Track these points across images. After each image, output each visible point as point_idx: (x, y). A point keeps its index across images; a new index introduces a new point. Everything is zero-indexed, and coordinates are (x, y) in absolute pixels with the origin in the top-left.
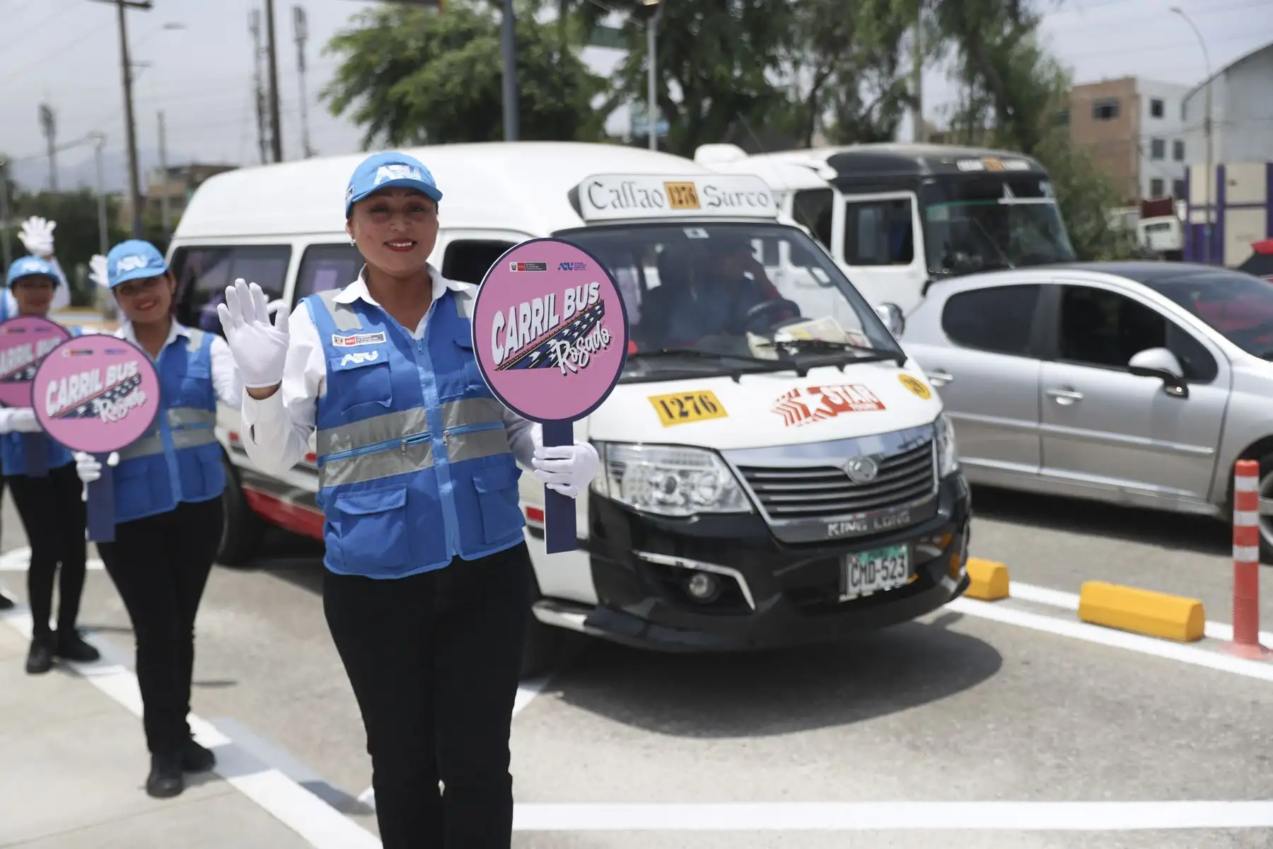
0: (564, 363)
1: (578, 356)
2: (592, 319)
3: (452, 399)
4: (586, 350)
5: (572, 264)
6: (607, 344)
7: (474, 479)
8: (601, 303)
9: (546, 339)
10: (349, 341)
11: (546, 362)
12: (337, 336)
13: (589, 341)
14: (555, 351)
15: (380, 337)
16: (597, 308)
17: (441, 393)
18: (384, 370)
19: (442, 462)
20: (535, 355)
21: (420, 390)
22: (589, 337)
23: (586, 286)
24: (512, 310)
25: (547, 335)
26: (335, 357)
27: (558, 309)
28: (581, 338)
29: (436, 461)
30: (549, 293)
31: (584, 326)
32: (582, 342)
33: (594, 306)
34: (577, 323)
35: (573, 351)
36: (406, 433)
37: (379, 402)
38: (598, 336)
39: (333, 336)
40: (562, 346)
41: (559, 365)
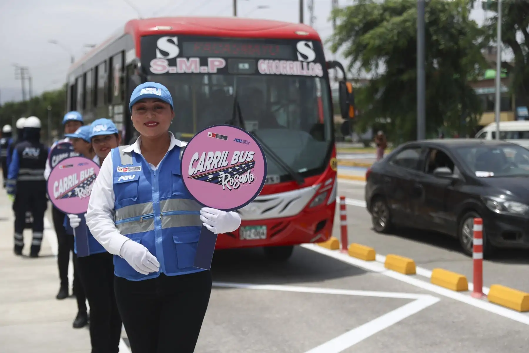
0: (225, 184)
1: (234, 183)
2: (246, 168)
3: (165, 199)
4: (239, 181)
5: (242, 140)
6: (251, 182)
7: (174, 237)
8: (253, 162)
9: (218, 171)
10: (125, 170)
11: (215, 181)
12: (119, 167)
13: (241, 178)
14: (222, 177)
15: (139, 168)
16: (251, 163)
17: (160, 196)
18: (135, 184)
19: (159, 227)
20: (211, 176)
21: (151, 193)
22: (242, 176)
23: (247, 152)
24: (204, 154)
25: (220, 169)
26: (117, 177)
27: (228, 158)
28: (237, 175)
29: (155, 227)
30: (226, 150)
31: (241, 170)
32: (238, 177)
33: (249, 162)
34: (237, 168)
35: (231, 180)
36: (143, 214)
37: (132, 199)
38: (247, 176)
39: (118, 167)
40: (226, 176)
41: (222, 184)
